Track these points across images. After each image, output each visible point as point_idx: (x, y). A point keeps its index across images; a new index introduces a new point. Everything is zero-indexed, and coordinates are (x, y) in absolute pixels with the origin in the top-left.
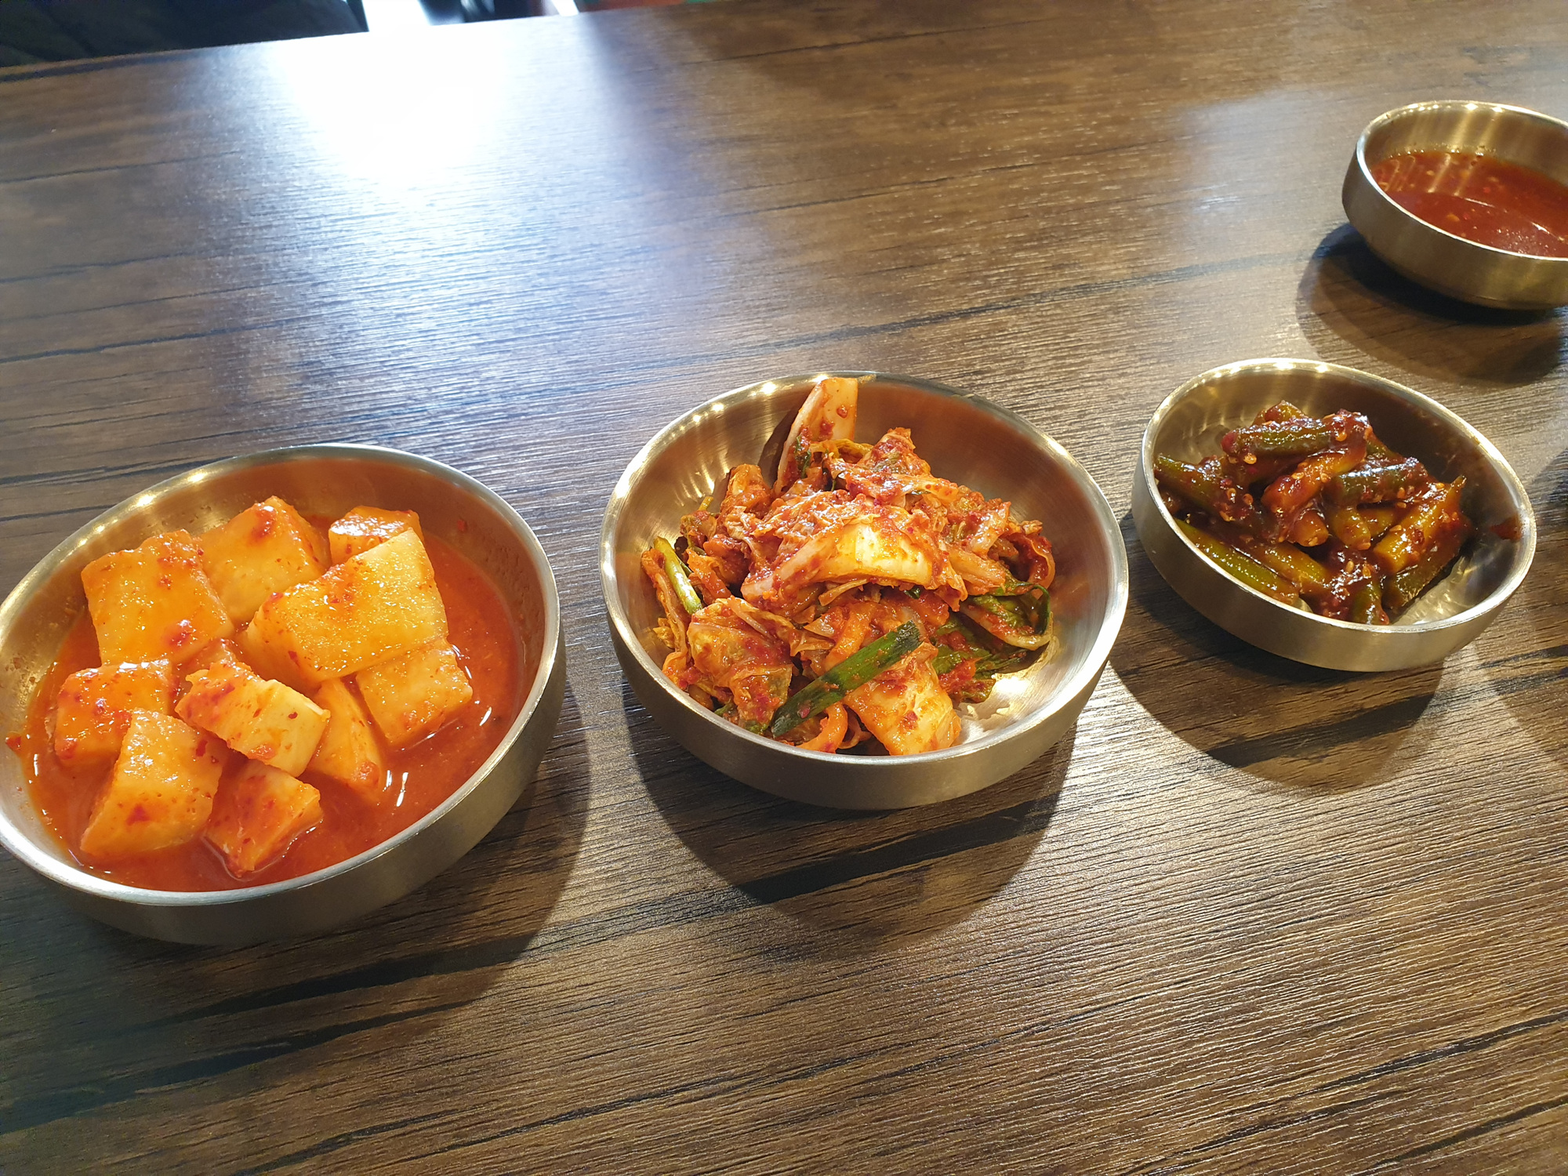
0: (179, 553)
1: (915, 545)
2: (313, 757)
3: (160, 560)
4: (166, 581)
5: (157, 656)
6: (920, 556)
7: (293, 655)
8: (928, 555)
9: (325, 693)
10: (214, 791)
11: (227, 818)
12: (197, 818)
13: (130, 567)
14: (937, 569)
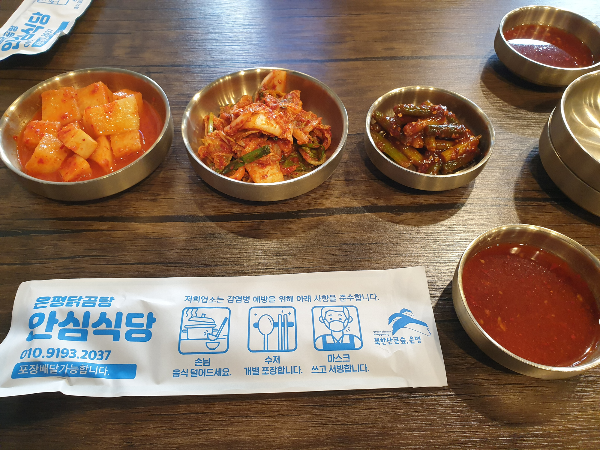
0: (70, 93)
1: (277, 123)
2: (91, 156)
3: (64, 94)
4: (65, 101)
5: (58, 121)
6: (278, 127)
7: (92, 126)
8: (281, 127)
9: (99, 139)
10: (63, 159)
11: (64, 167)
12: (57, 166)
13: (55, 95)
14: (284, 132)
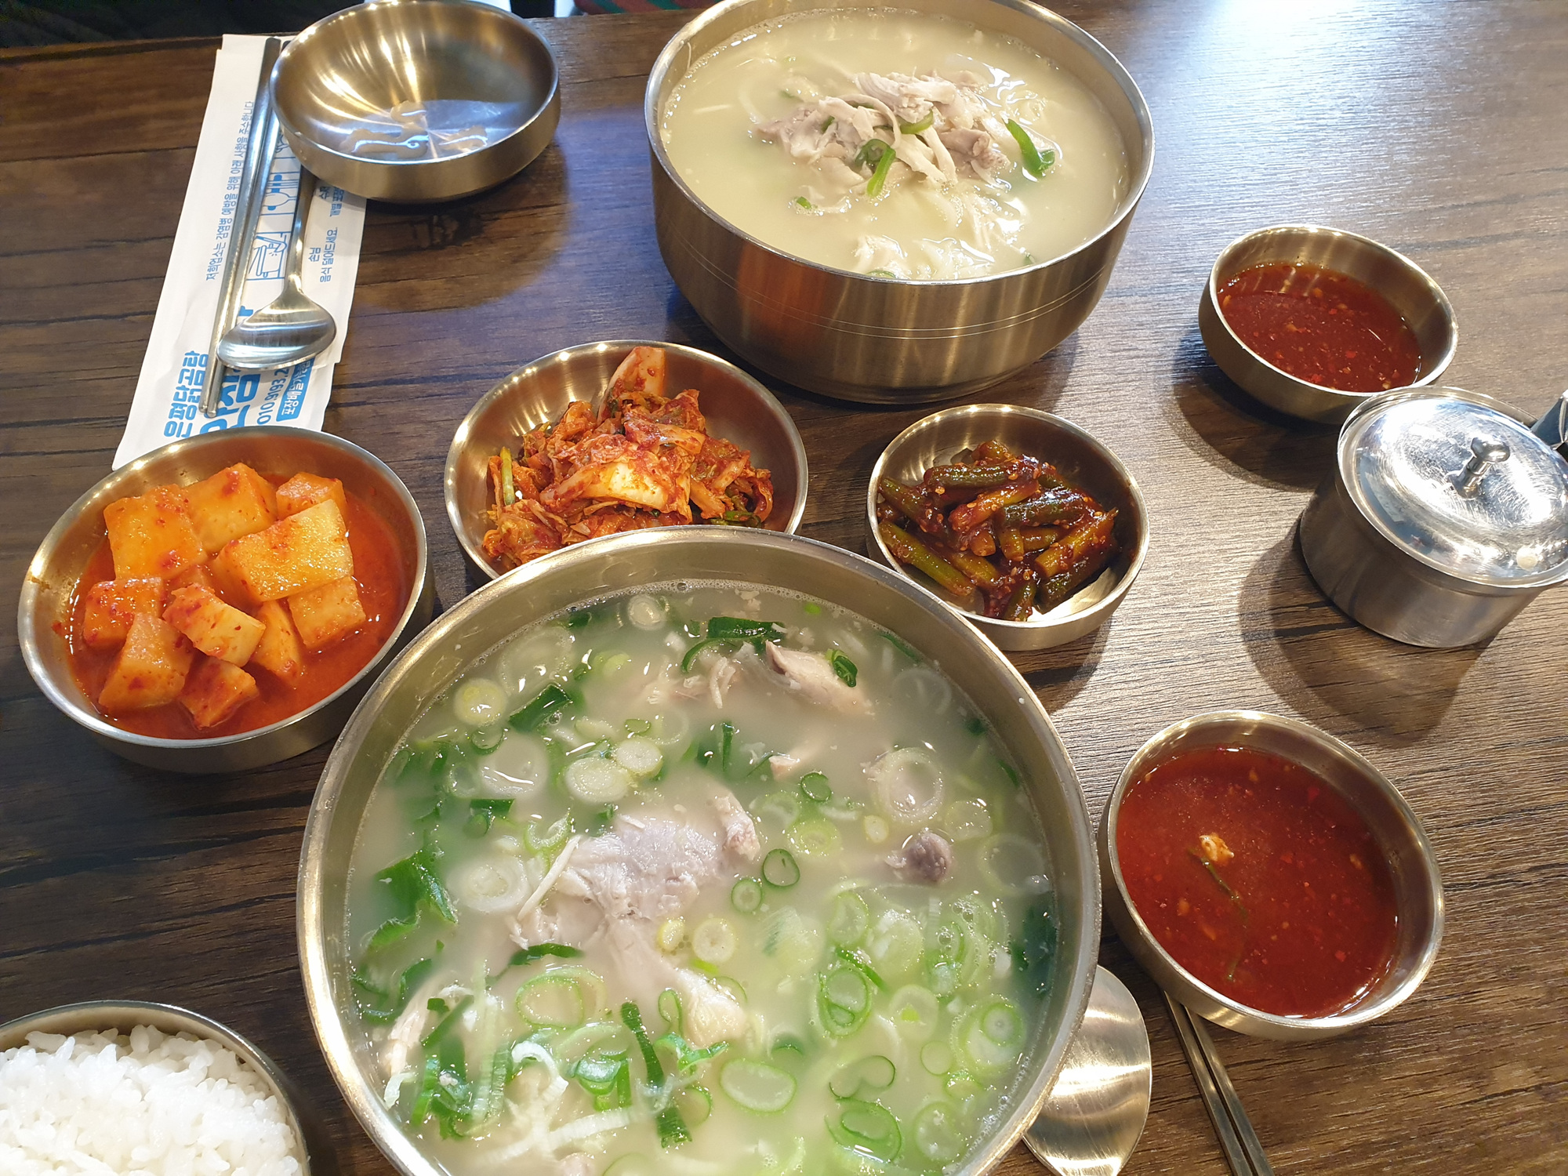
0: (171, 502)
1: (657, 482)
2: (253, 655)
3: (158, 506)
4: (162, 522)
5: (154, 575)
6: (658, 490)
8: (665, 489)
9: (264, 611)
10: (186, 672)
11: (194, 691)
12: (175, 688)
13: (137, 509)
14: (672, 500)
